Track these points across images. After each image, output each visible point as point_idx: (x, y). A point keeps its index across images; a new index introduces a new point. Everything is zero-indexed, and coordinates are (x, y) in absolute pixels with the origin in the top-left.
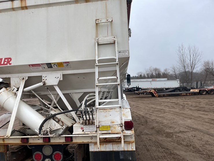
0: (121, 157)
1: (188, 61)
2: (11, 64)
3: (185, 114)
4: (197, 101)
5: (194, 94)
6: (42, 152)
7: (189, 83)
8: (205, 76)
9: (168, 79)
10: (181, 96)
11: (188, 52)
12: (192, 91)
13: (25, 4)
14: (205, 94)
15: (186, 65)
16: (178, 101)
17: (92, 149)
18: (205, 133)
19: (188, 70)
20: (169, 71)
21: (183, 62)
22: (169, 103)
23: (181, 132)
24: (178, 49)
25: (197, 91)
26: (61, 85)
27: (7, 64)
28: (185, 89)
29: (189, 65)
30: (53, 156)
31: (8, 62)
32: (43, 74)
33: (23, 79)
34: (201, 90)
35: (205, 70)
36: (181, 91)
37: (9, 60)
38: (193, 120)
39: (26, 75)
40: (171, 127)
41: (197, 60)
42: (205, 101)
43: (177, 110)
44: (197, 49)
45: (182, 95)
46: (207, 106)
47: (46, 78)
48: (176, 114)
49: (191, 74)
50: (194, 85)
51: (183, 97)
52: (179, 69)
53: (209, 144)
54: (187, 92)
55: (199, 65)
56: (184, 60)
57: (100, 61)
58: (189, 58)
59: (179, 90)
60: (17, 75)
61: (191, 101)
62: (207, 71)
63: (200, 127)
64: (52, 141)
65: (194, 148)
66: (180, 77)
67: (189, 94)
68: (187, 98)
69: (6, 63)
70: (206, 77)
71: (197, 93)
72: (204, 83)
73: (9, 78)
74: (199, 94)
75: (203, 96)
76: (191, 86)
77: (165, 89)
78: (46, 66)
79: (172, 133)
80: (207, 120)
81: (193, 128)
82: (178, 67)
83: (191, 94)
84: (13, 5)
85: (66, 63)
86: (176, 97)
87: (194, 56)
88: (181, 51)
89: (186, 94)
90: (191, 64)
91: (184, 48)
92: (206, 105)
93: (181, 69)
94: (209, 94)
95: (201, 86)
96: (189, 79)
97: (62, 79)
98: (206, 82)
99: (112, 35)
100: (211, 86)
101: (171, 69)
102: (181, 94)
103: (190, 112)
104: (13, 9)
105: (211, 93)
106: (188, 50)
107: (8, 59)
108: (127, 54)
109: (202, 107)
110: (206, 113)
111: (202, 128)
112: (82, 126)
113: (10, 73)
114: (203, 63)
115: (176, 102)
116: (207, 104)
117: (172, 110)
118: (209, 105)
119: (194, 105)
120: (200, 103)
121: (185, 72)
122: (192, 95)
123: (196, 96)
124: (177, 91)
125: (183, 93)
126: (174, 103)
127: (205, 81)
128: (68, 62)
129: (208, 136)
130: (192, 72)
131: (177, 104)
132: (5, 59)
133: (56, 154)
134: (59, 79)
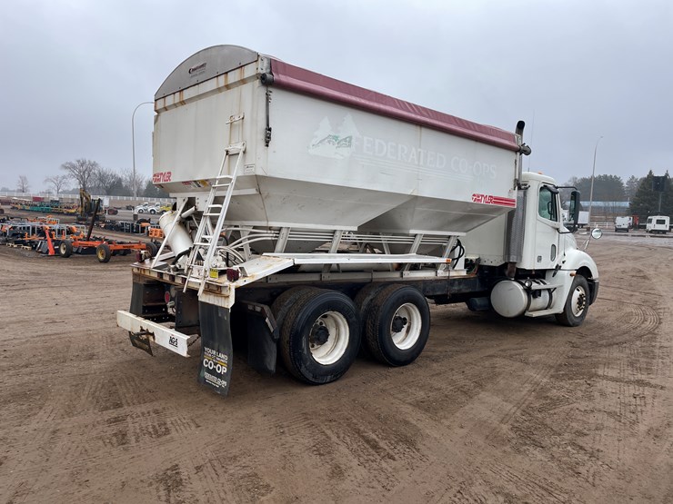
0: (220, 315)
6: (170, 293)
32: (197, 196)
47: (198, 201)
99: (243, 141)
104: (175, 105)
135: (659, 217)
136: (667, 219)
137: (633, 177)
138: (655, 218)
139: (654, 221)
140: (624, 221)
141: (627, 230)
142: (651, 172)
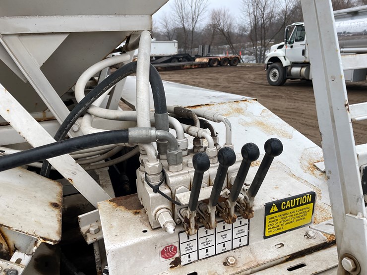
1: (188, 9)
5: (202, 66)
10: (183, 69)
12: (197, 60)
14: (217, 66)
15: (185, 16)
21: (180, 9)
25: (205, 60)
28: (188, 58)
29: (190, 15)
34: (211, 59)
36: (181, 61)
41: (202, 7)
45: (185, 67)
50: (200, 50)
51: (187, 72)
52: (175, 22)
54: (191, 63)
56: (183, 6)
58: (190, 3)
59: (178, 59)
61: (202, 77)
66: (175, 37)
67: (195, 65)
68: (193, 72)
71: (206, 63)
74: (206, 67)
77: (155, 57)
82: (172, 17)
83: (197, 67)
86: (177, 71)
89: (190, 67)
90: (193, 13)
92: (228, 83)
93: (177, 22)
94: (221, 66)
95: (209, 52)
101: (161, 21)
102: (183, 66)
105: (224, 63)
116: (228, 81)
120: (217, 79)
122: (199, 68)
124: (174, 62)
125: (186, 64)
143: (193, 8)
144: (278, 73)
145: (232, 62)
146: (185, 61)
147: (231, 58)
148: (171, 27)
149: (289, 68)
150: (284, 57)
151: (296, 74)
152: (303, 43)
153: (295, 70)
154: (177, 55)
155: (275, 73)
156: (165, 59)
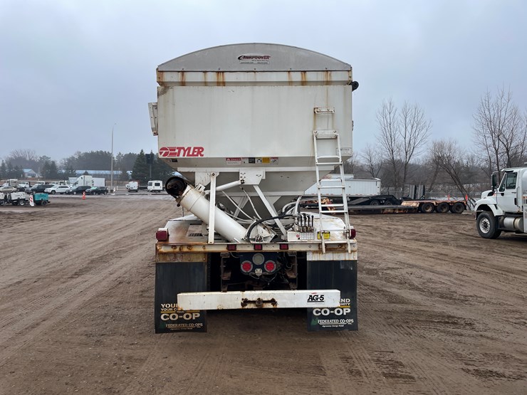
0: (342, 267)
1: (400, 139)
2: (203, 155)
3: (394, 245)
4: (415, 224)
5: (410, 211)
6: (252, 262)
7: (400, 186)
8: (433, 174)
9: (355, 178)
10: (382, 214)
11: (400, 118)
12: (404, 204)
13: (223, 79)
14: (431, 212)
15: (395, 149)
16: (379, 224)
17: (310, 258)
18: (427, 270)
19: (398, 158)
20: (358, 158)
21: (390, 141)
22: (360, 227)
23: (389, 268)
24: (381, 111)
25: (414, 204)
26: (263, 185)
27: (197, 155)
28: (392, 200)
29: (402, 148)
30: (265, 265)
31: (199, 153)
32: (242, 171)
33: (214, 175)
34: (423, 203)
35: (433, 160)
36: (383, 204)
37: (200, 150)
38: (408, 255)
39: (217, 170)
40: (372, 263)
41: (419, 138)
42: (430, 225)
43: (378, 239)
44: (421, 113)
45: (385, 211)
46: (433, 234)
47: (245, 175)
48: (376, 244)
49: (405, 168)
50: (410, 191)
51: (386, 217)
52: (380, 154)
53: (433, 282)
54: (395, 206)
55: (422, 149)
56: (392, 137)
57: (320, 160)
58: (403, 133)
59: (379, 201)
60: (204, 169)
61: (402, 225)
62: (437, 164)
63: (419, 263)
64: (265, 249)
65: (410, 285)
66: (381, 174)
67: (400, 210)
68: (396, 218)
69: (195, 153)
70: (436, 175)
71: (415, 208)
72: (430, 190)
73: (194, 173)
74: (418, 212)
75: (426, 215)
76: (403, 193)
77: (349, 198)
78: (247, 161)
79: (376, 270)
80: (431, 255)
81: (408, 264)
82: (378, 150)
83: (402, 211)
84: (205, 78)
85: (273, 158)
86: (374, 216)
87: (414, 129)
88: (388, 116)
89: (392, 211)
90: (407, 145)
91: (394, 109)
92: (431, 232)
93: (383, 156)
94: (438, 212)
95: (424, 194)
96: (399, 179)
97: (264, 178)
98: (435, 187)
99: (333, 128)
100: (444, 196)
101: (362, 154)
102: (383, 210)
103: (401, 243)
104: (206, 84)
105: (442, 209)
106: (402, 115)
107: (199, 148)
108: (349, 152)
109: (424, 236)
110: (430, 245)
111: (422, 265)
112: (298, 233)
113: (196, 166)
114: (431, 146)
115: (375, 225)
116: (433, 230)
117: (368, 238)
118: (436, 231)
119: (409, 230)
120: (420, 227)
121: (393, 162)
122: (405, 213)
123: (413, 215)
124: (374, 204)
125: (388, 207)
126: (371, 226)
127: (432, 184)
128: (277, 158)
129: (432, 274)
130: (407, 163)
131: (376, 229)
132: (195, 148)
133: (269, 263)
134: (261, 178)
135: (156, 182)
136: (161, 182)
137: (120, 154)
138: (154, 182)
139: (153, 185)
140: (134, 185)
141: (136, 191)
142: (142, 151)
143: (407, 139)
144: (488, 223)
145: (453, 208)
146: (388, 204)
147: (452, 203)
148: (375, 161)
149: (502, 218)
150: (495, 205)
151: (510, 226)
152: (515, 190)
153: (508, 221)
154: (378, 196)
155: (485, 223)
156: (362, 200)
